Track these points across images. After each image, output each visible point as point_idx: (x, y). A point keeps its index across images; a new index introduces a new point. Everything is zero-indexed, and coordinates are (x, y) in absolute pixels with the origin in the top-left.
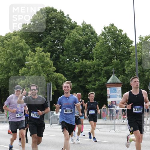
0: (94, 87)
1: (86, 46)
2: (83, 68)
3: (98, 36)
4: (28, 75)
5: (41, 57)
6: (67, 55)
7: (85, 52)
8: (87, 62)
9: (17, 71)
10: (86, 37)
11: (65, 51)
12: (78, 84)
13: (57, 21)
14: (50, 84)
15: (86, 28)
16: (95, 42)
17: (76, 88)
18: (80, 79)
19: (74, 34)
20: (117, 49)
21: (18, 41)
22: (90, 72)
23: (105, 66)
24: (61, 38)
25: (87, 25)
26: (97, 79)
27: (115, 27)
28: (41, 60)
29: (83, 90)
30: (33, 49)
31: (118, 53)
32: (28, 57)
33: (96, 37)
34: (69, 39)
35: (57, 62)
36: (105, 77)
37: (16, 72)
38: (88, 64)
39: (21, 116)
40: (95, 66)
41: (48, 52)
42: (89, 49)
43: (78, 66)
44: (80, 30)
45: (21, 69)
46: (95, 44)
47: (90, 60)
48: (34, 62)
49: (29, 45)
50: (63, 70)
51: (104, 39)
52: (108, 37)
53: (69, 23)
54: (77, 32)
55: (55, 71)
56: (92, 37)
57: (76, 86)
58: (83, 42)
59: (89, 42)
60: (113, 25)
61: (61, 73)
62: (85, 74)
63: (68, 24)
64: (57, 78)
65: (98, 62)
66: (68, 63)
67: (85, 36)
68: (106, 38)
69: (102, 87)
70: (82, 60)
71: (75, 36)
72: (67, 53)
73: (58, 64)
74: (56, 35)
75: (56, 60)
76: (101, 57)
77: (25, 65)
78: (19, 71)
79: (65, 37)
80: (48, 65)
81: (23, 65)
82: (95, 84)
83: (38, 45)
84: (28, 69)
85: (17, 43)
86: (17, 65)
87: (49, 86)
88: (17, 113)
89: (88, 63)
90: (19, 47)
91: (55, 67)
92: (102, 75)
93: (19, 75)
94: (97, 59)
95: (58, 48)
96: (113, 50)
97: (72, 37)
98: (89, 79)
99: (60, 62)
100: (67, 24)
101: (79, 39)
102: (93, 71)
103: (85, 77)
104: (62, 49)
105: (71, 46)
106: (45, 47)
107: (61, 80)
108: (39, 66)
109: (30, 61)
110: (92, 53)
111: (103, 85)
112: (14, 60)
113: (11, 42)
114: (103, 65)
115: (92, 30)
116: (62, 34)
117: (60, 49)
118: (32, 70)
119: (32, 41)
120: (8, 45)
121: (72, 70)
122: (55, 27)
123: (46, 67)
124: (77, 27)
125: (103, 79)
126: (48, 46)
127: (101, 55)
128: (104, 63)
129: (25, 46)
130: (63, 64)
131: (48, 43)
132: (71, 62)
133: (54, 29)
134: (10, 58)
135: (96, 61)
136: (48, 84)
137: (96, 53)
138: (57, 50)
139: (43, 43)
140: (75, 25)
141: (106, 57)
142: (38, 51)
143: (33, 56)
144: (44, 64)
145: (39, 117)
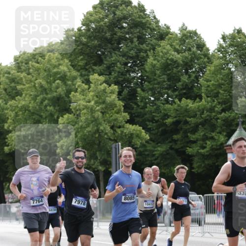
0: (202, 151)
1: (187, 72)
2: (181, 115)
3: (211, 52)
5: (101, 93)
6: (151, 89)
7: (187, 85)
8: (190, 103)
9: (54, 120)
10: (186, 54)
11: (147, 83)
12: (171, 146)
13: (133, 24)
14: (119, 144)
15: (187, 38)
16: (204, 66)
17: (168, 154)
18: (175, 137)
19: (164, 48)
21: (57, 63)
22: (194, 123)
23: (223, 110)
24: (141, 57)
25: (190, 32)
26: (209, 135)
27: (243, 34)
28: (100, 97)
29: (180, 157)
30: (86, 77)
32: (75, 94)
33: (206, 55)
34: (155, 60)
35: (131, 104)
36: (225, 134)
38: (191, 107)
39: (41, 203)
40: (205, 112)
41: (115, 85)
42: (192, 78)
43: (172, 112)
44: (176, 41)
45: (63, 117)
46: (204, 68)
47: (195, 99)
48: (88, 104)
49: (78, 71)
50: (143, 118)
51: (221, 58)
52: (230, 55)
53: (155, 28)
54: (171, 45)
55: (128, 122)
56: (200, 54)
57: (168, 150)
58: (182, 65)
59: (192, 65)
60: (239, 32)
61: (140, 126)
62: (184, 127)
63: (153, 30)
64: (132, 134)
65: (210, 104)
66: (153, 106)
67: (184, 54)
68: (225, 56)
70: (180, 100)
71: (166, 54)
72: (151, 87)
73: (134, 108)
74: (131, 53)
75: (130, 99)
76: (217, 95)
77: (71, 107)
78: (58, 121)
79: (147, 56)
80: (113, 109)
81: (68, 110)
82: (204, 145)
83: (95, 69)
84: (76, 116)
85: (55, 67)
86: (54, 109)
88: (31, 199)
89: (191, 105)
90: (60, 73)
91: (127, 114)
92: (219, 129)
95: (134, 78)
97: (161, 54)
98: (193, 137)
99: (136, 104)
100: (151, 29)
101: (175, 59)
102: (199, 121)
103: (186, 132)
104: (142, 78)
105: (158, 72)
106: (110, 74)
107: (139, 138)
108: (98, 110)
109: (78, 100)
110: (199, 85)
111: (220, 149)
112: (49, 100)
113: (44, 65)
114: (221, 109)
115: (199, 42)
116: (142, 50)
117: (138, 78)
118: (83, 118)
119: (83, 62)
120: (38, 70)
121: (161, 119)
122: (129, 35)
123: (110, 112)
124: (171, 36)
125: (219, 137)
126: (115, 73)
127: (217, 89)
128: (222, 105)
129: (69, 72)
130: (143, 106)
131: (115, 67)
132: (159, 104)
133: (126, 39)
134: (42, 96)
135: (206, 101)
136: (114, 146)
137: (206, 86)
138: (132, 81)
139: (105, 66)
140: (167, 32)
141: (226, 94)
142: (95, 82)
143: (86, 91)
144: (107, 107)
145: (86, 205)
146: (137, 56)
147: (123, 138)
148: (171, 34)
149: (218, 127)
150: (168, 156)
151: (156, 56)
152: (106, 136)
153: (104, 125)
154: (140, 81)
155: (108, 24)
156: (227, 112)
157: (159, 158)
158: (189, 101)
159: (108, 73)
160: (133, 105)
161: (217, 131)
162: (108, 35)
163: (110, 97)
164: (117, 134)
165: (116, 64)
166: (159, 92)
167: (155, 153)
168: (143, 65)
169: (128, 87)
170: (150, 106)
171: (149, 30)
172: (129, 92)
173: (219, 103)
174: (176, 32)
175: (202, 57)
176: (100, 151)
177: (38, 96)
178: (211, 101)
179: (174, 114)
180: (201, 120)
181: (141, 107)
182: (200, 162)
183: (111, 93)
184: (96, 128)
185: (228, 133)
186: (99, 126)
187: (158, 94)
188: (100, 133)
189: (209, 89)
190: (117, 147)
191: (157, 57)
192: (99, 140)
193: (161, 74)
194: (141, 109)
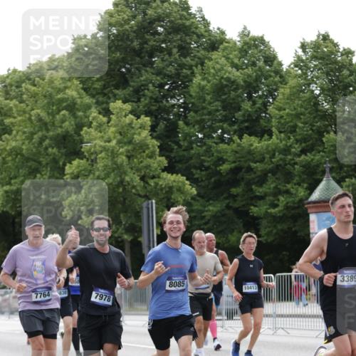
0: (272, 211)
1: (250, 97)
2: (242, 159)
3: (285, 67)
4: (90, 178)
5: (126, 128)
6: (198, 122)
7: (249, 115)
8: (254, 141)
9: (59, 168)
10: (249, 71)
11: (192, 113)
12: (228, 204)
13: (172, 28)
14: (152, 203)
15: (250, 48)
16: (274, 87)
17: (223, 215)
18: (234, 191)
19: (217, 63)
21: (63, 85)
22: (262, 171)
23: (304, 152)
24: (183, 76)
25: (255, 39)
26: (283, 188)
27: (332, 41)
28: (125, 135)
29: (241, 220)
30: (104, 106)
32: (89, 130)
33: (278, 72)
34: (203, 79)
35: (169, 143)
36: (305, 185)
37: (55, 173)
38: (256, 148)
39: (47, 298)
40: (277, 154)
41: (146, 116)
42: (257, 105)
43: (229, 154)
44: (234, 53)
45: (71, 163)
46: (276, 90)
47: (262, 136)
48: (107, 144)
49: (93, 96)
50: (187, 164)
51: (300, 76)
52: (312, 72)
53: (203, 33)
54: (227, 58)
55: (166, 169)
56: (268, 71)
57: (223, 210)
58: (242, 86)
59: (258, 86)
60: (326, 38)
61: (183, 175)
62: (248, 177)
63: (200, 36)
64: (171, 188)
65: (284, 142)
66: (201, 146)
67: (246, 70)
68: (306, 74)
70: (241, 138)
71: (220, 70)
72: (198, 118)
73: (173, 149)
74: (169, 69)
75: (168, 137)
76: (293, 130)
77: (83, 150)
78: (64, 170)
79: (193, 74)
80: (144, 152)
81: (77, 154)
82: (276, 202)
83: (118, 94)
84: (89, 162)
85: (59, 91)
86: (59, 152)
87: (148, 208)
88: (33, 292)
89: (256, 144)
90: (66, 100)
91: (164, 158)
92: (297, 178)
93: (65, 177)
94: (280, 132)
95: (173, 106)
96: (326, 106)
98: (259, 191)
99: (177, 143)
100: (198, 35)
101: (233, 78)
103: (249, 184)
104: (185, 106)
105: (208, 98)
106: (139, 100)
107: (182, 193)
108: (122, 154)
109: (93, 140)
110: (268, 116)
111: (298, 207)
112: (51, 139)
113: (43, 88)
114: (299, 150)
115: (267, 53)
116: (186, 65)
117: (180, 106)
118: (100, 165)
119: (100, 84)
120: (34, 95)
121: (213, 165)
122: (166, 43)
123: (139, 156)
124: (227, 44)
125: (297, 191)
126: (145, 100)
127: (294, 121)
128: (301, 144)
129: (81, 98)
130: (187, 147)
131: (146, 91)
132: (210, 144)
133: (162, 50)
134: (40, 134)
135: (277, 139)
136: (145, 205)
137: (278, 117)
138: (171, 110)
139: (131, 89)
140: (221, 38)
141: (307, 127)
142: (118, 113)
143: (105, 126)
144: (134, 148)
145: (111, 302)
146: (178, 75)
147: (158, 194)
148: (227, 42)
149: (296, 175)
150: (224, 219)
151: (205, 74)
152: (134, 191)
153: (132, 175)
154: (182, 110)
155: (135, 28)
156: (308, 154)
157: (211, 222)
158: (253, 138)
159: (136, 100)
160: (173, 145)
161: (295, 181)
162: (136, 44)
163: (139, 134)
164: (149, 188)
165: (147, 85)
166: (210, 127)
167: (205, 213)
168: (186, 87)
169: (165, 119)
170: (198, 146)
171: (195, 36)
172: (166, 126)
173: (297, 141)
174: (234, 39)
175: (272, 74)
176: (126, 212)
177: (35, 134)
178: (286, 139)
179: (232, 158)
180: (271, 166)
181: (183, 148)
182: (269, 227)
183: (140, 128)
184: (119, 179)
185: (310, 184)
186: (123, 177)
187: (208, 130)
188: (125, 185)
189: (283, 121)
190: (150, 206)
191: (206, 76)
192: (123, 197)
193: (212, 101)
194: (184, 150)
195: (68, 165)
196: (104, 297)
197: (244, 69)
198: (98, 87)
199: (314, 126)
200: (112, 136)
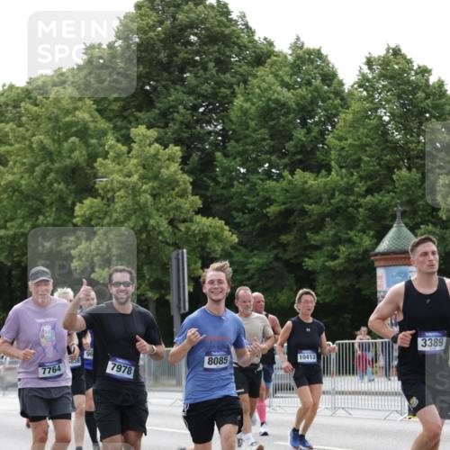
0: (331, 263)
1: (304, 124)
2: (294, 200)
3: (347, 88)
4: (105, 222)
5: (150, 160)
6: (243, 154)
7: (303, 146)
8: (309, 178)
9: (67, 208)
10: (303, 91)
11: (233, 143)
12: (277, 254)
13: (207, 37)
14: (183, 252)
15: (303, 63)
16: (334, 112)
17: (271, 269)
18: (284, 238)
19: (264, 81)
20: (412, 136)
21: (72, 106)
22: (319, 214)
23: (369, 191)
24: (221, 97)
25: (309, 52)
26: (344, 236)
27: (404, 57)
28: (150, 169)
29: (293, 275)
30: (124, 131)
31: (413, 150)
32: (104, 162)
33: (338, 93)
34: (246, 101)
35: (205, 179)
36: (372, 233)
37: (62, 214)
38: (311, 186)
40: (337, 193)
41: (176, 146)
42: (313, 134)
43: (277, 194)
44: (284, 69)
45: (82, 203)
46: (336, 116)
47: (318, 172)
48: (127, 179)
49: (110, 120)
50: (227, 205)
51: (365, 99)
52: (380, 94)
53: (247, 44)
54: (276, 76)
55: (200, 211)
56: (327, 92)
57: (271, 263)
58: (295, 110)
59: (313, 110)
60: (396, 52)
61: (220, 218)
62: (301, 221)
63: (242, 48)
64: (206, 235)
65: (345, 180)
66: (244, 184)
67: (299, 91)
68: (372, 96)
69: (361, 265)
70: (292, 173)
71: (267, 90)
72: (241, 149)
73: (209, 186)
74: (204, 87)
75: (202, 171)
76: (357, 164)
77: (96, 186)
78: (73, 210)
79: (234, 94)
80: (173, 189)
81: (90, 191)
82: (335, 253)
83: (140, 118)
84: (105, 201)
85: (68, 112)
86: (67, 188)
87: (178, 260)
89: (311, 182)
90: (76, 123)
91: (197, 197)
92: (361, 224)
93: (74, 221)
94: (341, 167)
95: (209, 133)
96: (397, 136)
98: (315, 239)
99: (214, 179)
100: (240, 47)
101: (283, 100)
102: (327, 209)
103: (302, 230)
104: (224, 133)
105: (252, 124)
106: (166, 126)
107: (220, 241)
108: (145, 191)
109: (110, 174)
110: (326, 147)
111: (363, 259)
112: (57, 172)
113: (47, 109)
114: (364, 189)
115: (325, 69)
116: (225, 83)
117: (217, 134)
118: (118, 206)
119: (118, 104)
120: (36, 118)
121: (258, 206)
122: (200, 56)
123: (167, 195)
124: (275, 58)
125: (362, 239)
126: (175, 124)
127: (358, 153)
128: (366, 182)
129: (94, 121)
130: (227, 184)
131: (175, 114)
132: (255, 180)
133: (195, 64)
134: (43, 165)
135: (337, 175)
136: (174, 255)
137: (338, 148)
138: (206, 138)
139: (157, 111)
140: (269, 51)
141: (374, 162)
142: (141, 140)
143: (124, 157)
144: (161, 185)
145: (132, 374)
146: (215, 95)
147: (190, 241)
148: (275, 56)
149: (360, 221)
150: (272, 273)
151: (248, 94)
152: (160, 238)
153: (157, 217)
154: (220, 138)
155: (163, 36)
157: (256, 276)
158: (307, 174)
159: (162, 125)
160: (209, 181)
161: (359, 228)
162: (163, 56)
163: (168, 168)
164: (179, 234)
165: (177, 107)
166: (255, 160)
167: (249, 266)
168: (226, 110)
169: (199, 149)
170: (239, 183)
171: (236, 47)
172: (201, 158)
173: (361, 178)
174: (284, 51)
175: (331, 95)
176: (151, 263)
177: (37, 165)
178: (348, 175)
179: (281, 198)
180: (329, 209)
181: (222, 185)
182: (327, 284)
183: (168, 159)
184: (141, 223)
185: (377, 231)
186: (147, 220)
187: (252, 163)
188: (149, 231)
189: (344, 153)
190: (180, 257)
191: (250, 96)
192: (147, 245)
193: (257, 128)
194: (223, 188)
195: (78, 204)
196: (123, 369)
197: (296, 89)
198: (116, 108)
199: (382, 160)
200: (133, 169)
